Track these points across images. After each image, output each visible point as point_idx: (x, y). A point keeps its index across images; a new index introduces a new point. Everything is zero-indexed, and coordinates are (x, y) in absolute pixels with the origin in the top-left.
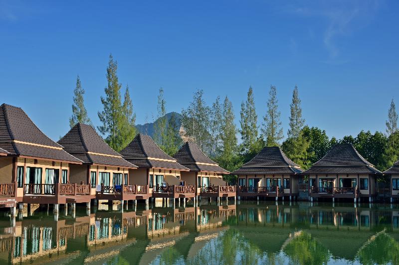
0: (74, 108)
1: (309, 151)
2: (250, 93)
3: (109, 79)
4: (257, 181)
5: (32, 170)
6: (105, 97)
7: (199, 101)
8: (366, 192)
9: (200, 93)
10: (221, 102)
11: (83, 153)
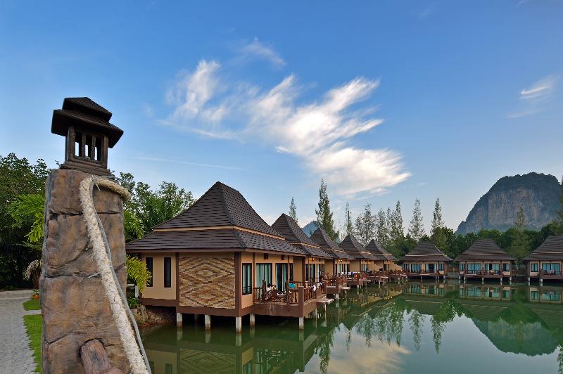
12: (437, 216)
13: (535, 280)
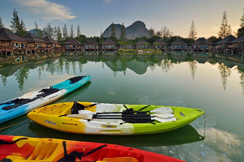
2: (65, 26)
12: (78, 31)
13: (103, 50)
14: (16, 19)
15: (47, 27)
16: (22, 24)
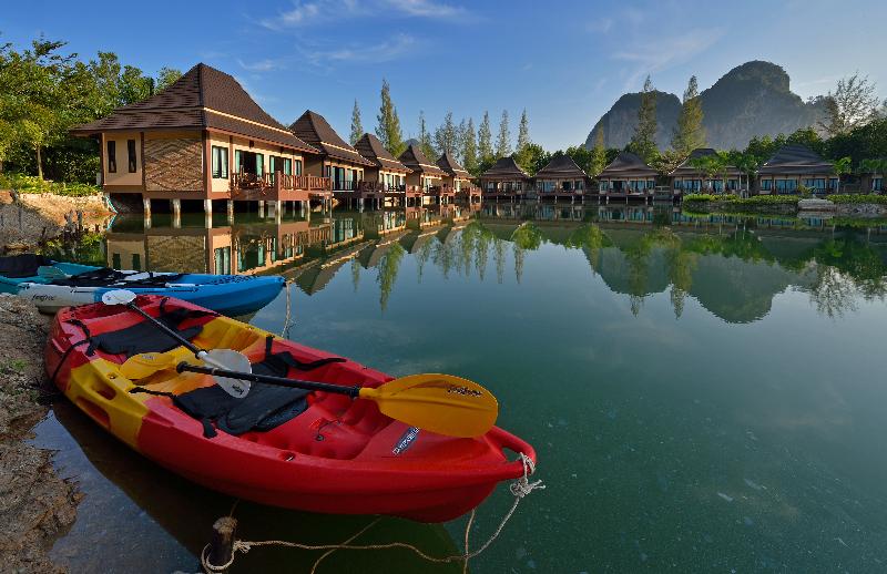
0: (353, 127)
1: (532, 161)
2: (486, 117)
3: (384, 101)
4: (496, 185)
5: (337, 169)
6: (381, 115)
7: (449, 123)
8: (580, 192)
9: (450, 115)
10: (467, 123)
11: (373, 158)
13: (604, 198)
14: (386, 109)
15: (444, 127)
16: (395, 123)
